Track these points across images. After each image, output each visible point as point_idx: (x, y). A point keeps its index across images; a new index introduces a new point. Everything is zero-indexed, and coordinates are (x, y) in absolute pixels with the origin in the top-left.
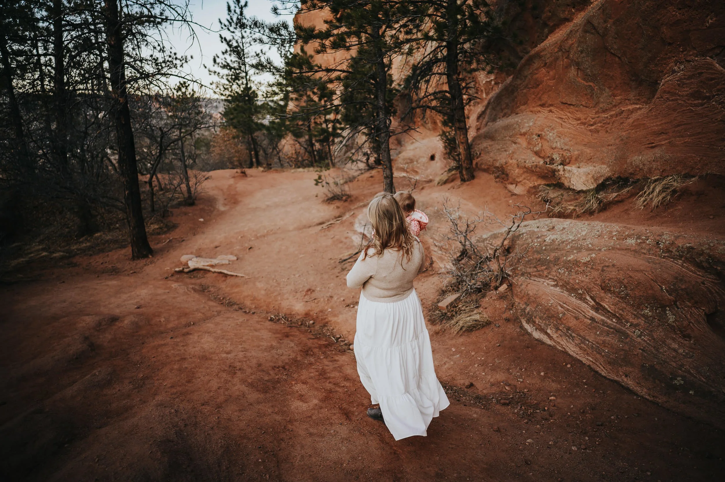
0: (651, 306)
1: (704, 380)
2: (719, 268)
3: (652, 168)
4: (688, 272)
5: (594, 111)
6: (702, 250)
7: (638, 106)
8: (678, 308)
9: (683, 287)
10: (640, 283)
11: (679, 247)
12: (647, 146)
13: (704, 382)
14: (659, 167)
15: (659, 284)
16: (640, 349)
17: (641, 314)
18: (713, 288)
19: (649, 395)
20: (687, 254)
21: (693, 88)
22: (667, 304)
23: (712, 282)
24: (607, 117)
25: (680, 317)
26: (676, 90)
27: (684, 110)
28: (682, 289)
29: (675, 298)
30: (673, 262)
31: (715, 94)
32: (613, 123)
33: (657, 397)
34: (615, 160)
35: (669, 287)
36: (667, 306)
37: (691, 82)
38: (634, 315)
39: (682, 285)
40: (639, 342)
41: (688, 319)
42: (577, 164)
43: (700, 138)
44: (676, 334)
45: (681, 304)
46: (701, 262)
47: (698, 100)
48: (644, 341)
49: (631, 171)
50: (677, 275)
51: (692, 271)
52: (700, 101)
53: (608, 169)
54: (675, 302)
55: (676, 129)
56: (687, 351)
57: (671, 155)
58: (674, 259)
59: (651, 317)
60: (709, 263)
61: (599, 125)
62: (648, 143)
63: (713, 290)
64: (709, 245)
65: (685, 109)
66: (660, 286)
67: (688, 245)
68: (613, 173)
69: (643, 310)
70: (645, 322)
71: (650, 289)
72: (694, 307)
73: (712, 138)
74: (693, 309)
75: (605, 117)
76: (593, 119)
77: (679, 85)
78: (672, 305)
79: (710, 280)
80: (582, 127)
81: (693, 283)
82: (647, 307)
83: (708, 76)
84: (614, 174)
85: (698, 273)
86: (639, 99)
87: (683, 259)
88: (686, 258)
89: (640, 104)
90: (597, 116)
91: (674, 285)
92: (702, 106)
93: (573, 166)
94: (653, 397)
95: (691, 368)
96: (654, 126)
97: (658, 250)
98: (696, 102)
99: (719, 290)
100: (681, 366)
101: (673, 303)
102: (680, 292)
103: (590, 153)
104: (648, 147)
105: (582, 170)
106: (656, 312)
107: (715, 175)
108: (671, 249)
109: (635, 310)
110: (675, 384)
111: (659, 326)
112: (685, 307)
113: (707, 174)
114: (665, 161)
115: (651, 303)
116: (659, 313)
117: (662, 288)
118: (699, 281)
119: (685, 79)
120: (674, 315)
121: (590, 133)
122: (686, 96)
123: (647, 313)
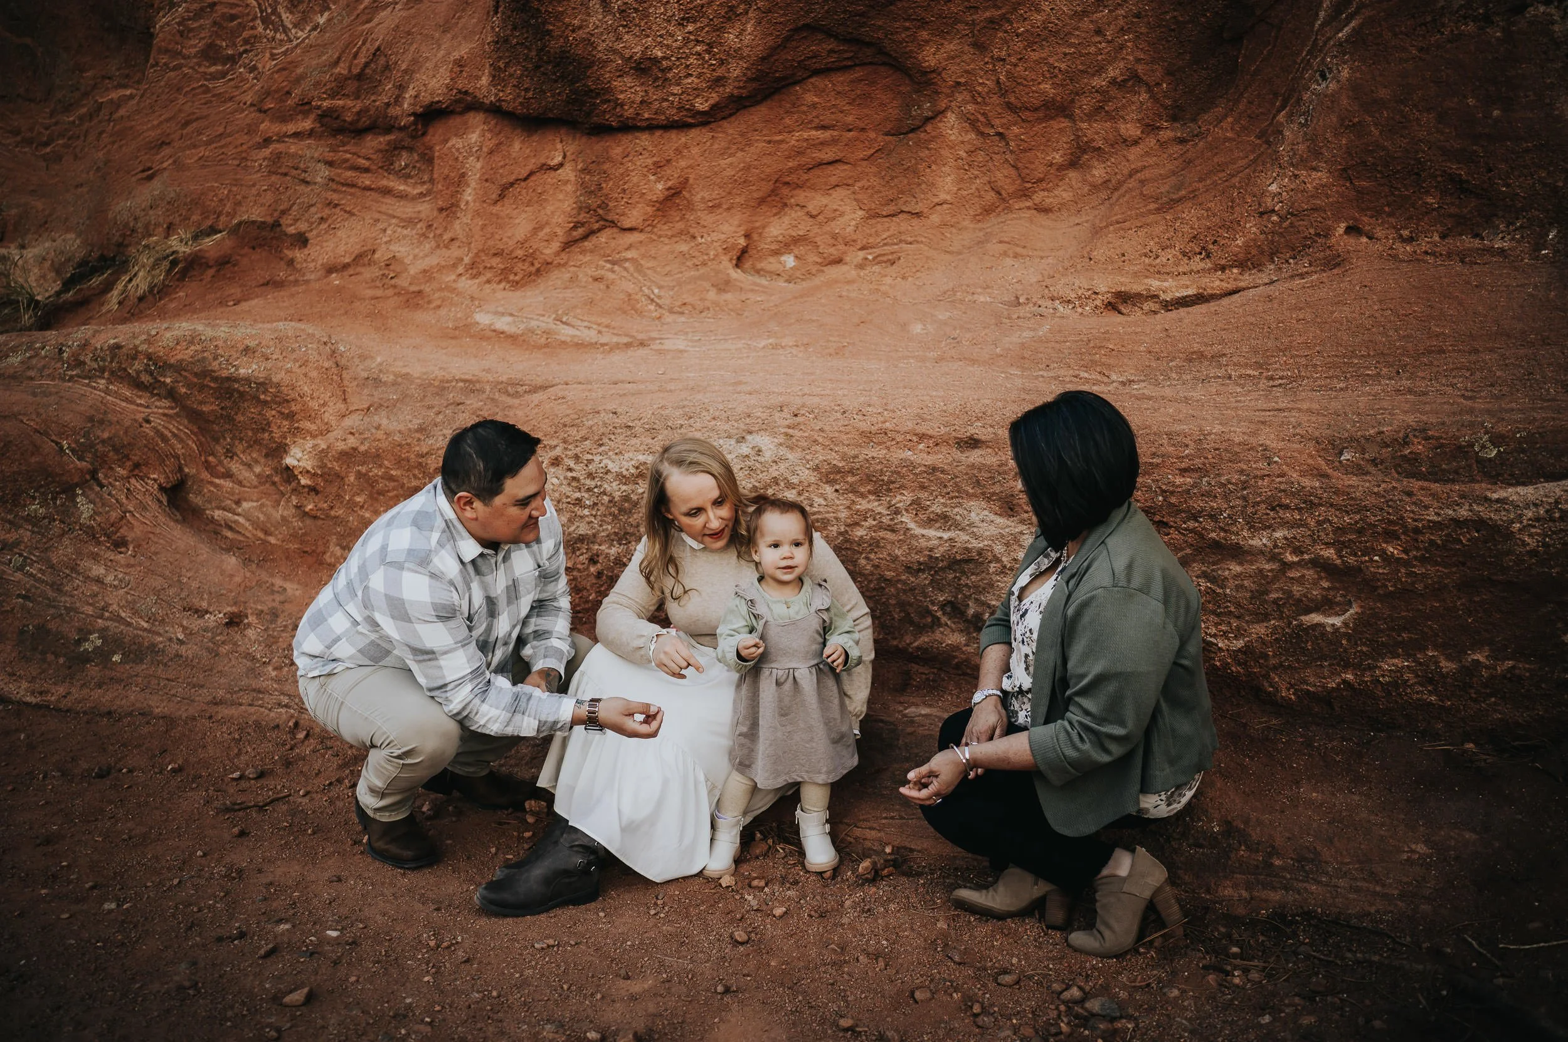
0: (42, 494)
1: (145, 625)
2: (168, 380)
3: (149, 223)
4: (118, 401)
5: (47, 110)
6: (136, 347)
7: (128, 92)
8: (102, 486)
9: (106, 435)
10: (10, 442)
11: (96, 349)
12: (140, 176)
13: (146, 629)
14: (161, 220)
15: (54, 437)
16: (19, 596)
17: (23, 517)
18: (166, 428)
19: (33, 693)
20: (111, 362)
21: (203, 38)
22: (76, 480)
23: (165, 415)
24: (74, 122)
25: (103, 505)
26: (177, 43)
27: (194, 89)
28: (103, 442)
29: (92, 464)
30: (88, 385)
31: (242, 49)
32: (85, 136)
33: (47, 692)
34: (89, 218)
35: (77, 442)
36: (77, 485)
37: (201, 26)
38: (10, 522)
39: (103, 431)
40: (19, 582)
41: (121, 505)
42: (20, 240)
43: (222, 147)
44: (98, 543)
45: (106, 476)
46: (138, 372)
47: (215, 64)
48: (31, 575)
49: (117, 238)
50: (93, 412)
51: (126, 400)
52: (220, 68)
53: (78, 241)
54: (93, 473)
55: (185, 132)
56: (120, 576)
57: (178, 189)
58: (90, 378)
59: (44, 518)
60: (151, 374)
61: (60, 142)
62: (140, 169)
63: (166, 432)
64: (149, 335)
65: (195, 85)
66: (57, 443)
67: (112, 341)
68: (89, 248)
69: (25, 506)
70: (33, 532)
71: (33, 454)
72: (135, 476)
73: (242, 144)
74: (133, 481)
75: (69, 123)
76: (47, 129)
77: (181, 33)
78: (87, 481)
79: (161, 411)
80: (26, 150)
81: (127, 423)
82: (34, 498)
83: (226, 10)
84: (91, 251)
85: (139, 401)
86: (127, 76)
87: (106, 375)
88: (112, 373)
89: (132, 87)
90: (53, 120)
91: (86, 435)
92: (224, 78)
93: (12, 246)
94: (41, 693)
95: (121, 607)
96: (148, 130)
97: (59, 365)
98: (213, 69)
99: (179, 429)
100: (103, 609)
101: (88, 477)
102: (100, 447)
103: (44, 210)
104: (142, 179)
105: (29, 253)
106: (55, 503)
107: (254, 222)
108: (82, 358)
109: (10, 511)
110: (86, 650)
111: (62, 535)
112: (116, 480)
113: (240, 224)
114: (169, 203)
115: (41, 486)
116: (62, 505)
117: (61, 448)
118: (140, 417)
119: (189, 19)
120: (91, 502)
121: (44, 164)
122: (195, 56)
123: (35, 510)
